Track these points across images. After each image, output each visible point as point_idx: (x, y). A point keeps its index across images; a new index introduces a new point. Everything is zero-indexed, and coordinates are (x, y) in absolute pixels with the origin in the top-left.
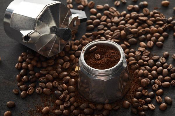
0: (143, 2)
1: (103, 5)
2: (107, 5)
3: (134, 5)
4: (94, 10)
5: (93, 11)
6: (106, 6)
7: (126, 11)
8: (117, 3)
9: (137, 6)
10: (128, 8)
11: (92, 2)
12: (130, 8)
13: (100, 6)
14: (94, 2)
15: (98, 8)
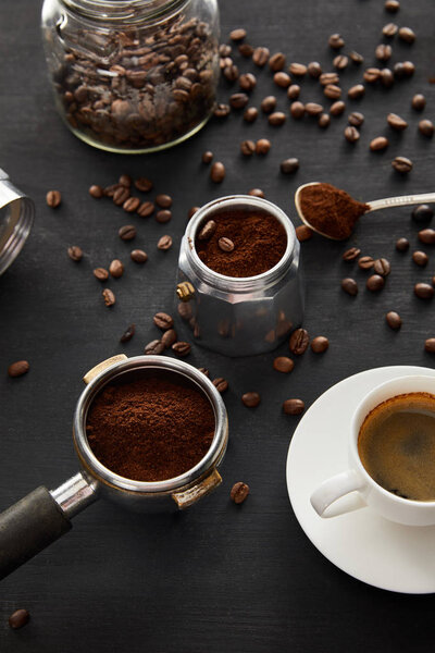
0: (402, 61)
1: (306, 65)
2: (316, 65)
3: (381, 69)
4: (283, 76)
5: (281, 79)
6: (314, 68)
7: (363, 85)
8: (339, 63)
9: (387, 72)
10: (366, 76)
11: (278, 55)
12: (372, 77)
13: (299, 68)
14: (284, 56)
15: (294, 71)
